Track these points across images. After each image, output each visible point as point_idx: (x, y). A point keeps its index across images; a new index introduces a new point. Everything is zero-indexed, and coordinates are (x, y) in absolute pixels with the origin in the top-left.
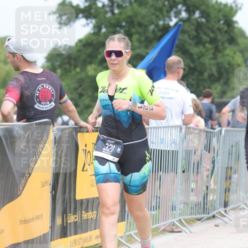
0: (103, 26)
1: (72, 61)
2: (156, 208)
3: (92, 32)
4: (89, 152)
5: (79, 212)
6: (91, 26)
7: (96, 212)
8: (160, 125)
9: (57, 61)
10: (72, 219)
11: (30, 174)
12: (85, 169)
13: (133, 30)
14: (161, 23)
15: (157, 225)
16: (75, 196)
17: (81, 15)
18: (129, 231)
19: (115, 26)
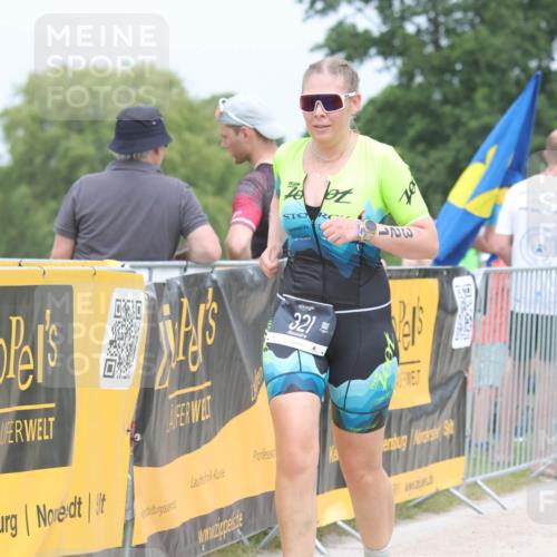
0: (417, 72)
2: (527, 430)
3: (395, 83)
6: (395, 71)
7: (405, 437)
13: (478, 79)
14: (533, 64)
15: (528, 464)
17: (373, 51)
18: (473, 476)
19: (442, 70)
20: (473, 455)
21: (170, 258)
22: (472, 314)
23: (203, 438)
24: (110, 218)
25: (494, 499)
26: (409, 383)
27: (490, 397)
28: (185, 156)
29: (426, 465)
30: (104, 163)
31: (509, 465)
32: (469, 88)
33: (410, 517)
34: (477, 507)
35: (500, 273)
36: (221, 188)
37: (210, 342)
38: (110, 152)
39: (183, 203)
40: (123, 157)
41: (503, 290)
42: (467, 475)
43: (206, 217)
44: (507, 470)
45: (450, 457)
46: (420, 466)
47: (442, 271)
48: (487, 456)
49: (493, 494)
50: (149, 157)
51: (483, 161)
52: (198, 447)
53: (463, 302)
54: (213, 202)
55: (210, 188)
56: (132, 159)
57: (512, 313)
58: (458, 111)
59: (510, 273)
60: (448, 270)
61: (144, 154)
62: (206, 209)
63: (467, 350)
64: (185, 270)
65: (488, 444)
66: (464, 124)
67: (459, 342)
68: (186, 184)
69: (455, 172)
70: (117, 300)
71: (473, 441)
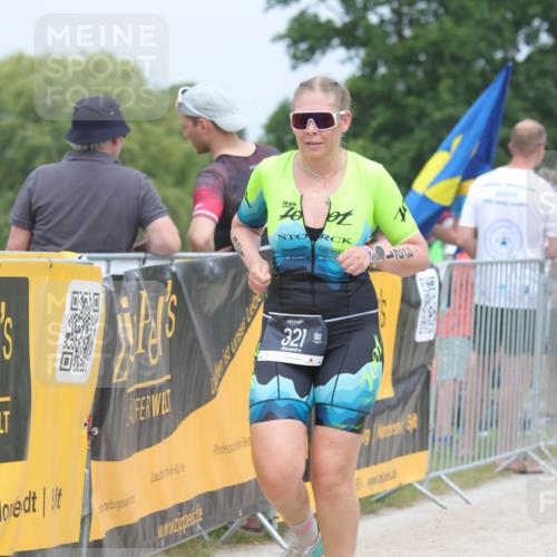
0: (380, 63)
2: (491, 425)
3: (359, 74)
6: (357, 62)
7: (369, 431)
11: (232, 355)
13: (442, 70)
14: (499, 55)
15: (493, 459)
17: (336, 41)
18: (437, 470)
19: (405, 61)
20: (436, 449)
21: (128, 251)
22: (435, 307)
23: (163, 431)
24: (67, 209)
25: (457, 493)
27: (454, 392)
28: (144, 147)
29: (389, 459)
30: (61, 152)
31: (473, 460)
32: (433, 79)
33: (373, 512)
34: (441, 502)
36: (181, 179)
37: (169, 334)
38: (68, 142)
39: (142, 194)
40: (80, 147)
42: (431, 469)
43: (165, 209)
44: (471, 465)
45: (414, 451)
46: (383, 461)
48: (451, 450)
49: (457, 488)
50: (107, 147)
51: (448, 149)
52: (159, 441)
53: (427, 295)
54: (173, 193)
55: (169, 179)
56: (89, 149)
57: (476, 306)
58: (422, 102)
59: (474, 266)
61: (102, 144)
62: (165, 201)
63: (431, 344)
64: (144, 262)
65: (451, 438)
66: (428, 115)
67: (422, 336)
68: (144, 175)
69: (419, 163)
70: (74, 292)
71: (437, 436)
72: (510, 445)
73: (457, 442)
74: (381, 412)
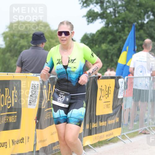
0: (110, 23)
1: (94, 42)
2: (137, 121)
3: (104, 26)
4: (103, 90)
5: (97, 122)
6: (104, 23)
7: (106, 122)
8: (140, 76)
9: (86, 42)
10: (94, 125)
12: (101, 99)
13: (125, 25)
14: (140, 22)
15: (138, 130)
16: (95, 113)
17: (99, 17)
18: (123, 133)
19: (116, 23)
20: (123, 127)
22: (123, 89)
25: (128, 139)
26: (107, 107)
29: (111, 130)
31: (133, 130)
32: (123, 28)
33: (107, 144)
34: (124, 141)
35: (131, 78)
40: (34, 45)
41: (131, 83)
44: (132, 131)
45: (118, 128)
46: (110, 130)
47: (116, 77)
49: (128, 138)
50: (41, 45)
52: (53, 124)
53: (121, 86)
56: (36, 46)
57: (134, 89)
58: (120, 34)
59: (133, 78)
60: (117, 77)
63: (122, 99)
64: (50, 76)
65: (127, 124)
66: (122, 38)
67: (120, 97)
69: (120, 51)
71: (123, 124)
72: (142, 126)
73: (129, 125)
74: (109, 117)
